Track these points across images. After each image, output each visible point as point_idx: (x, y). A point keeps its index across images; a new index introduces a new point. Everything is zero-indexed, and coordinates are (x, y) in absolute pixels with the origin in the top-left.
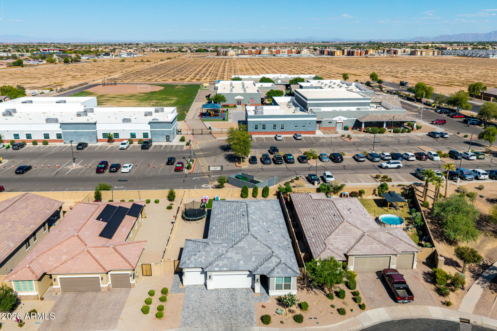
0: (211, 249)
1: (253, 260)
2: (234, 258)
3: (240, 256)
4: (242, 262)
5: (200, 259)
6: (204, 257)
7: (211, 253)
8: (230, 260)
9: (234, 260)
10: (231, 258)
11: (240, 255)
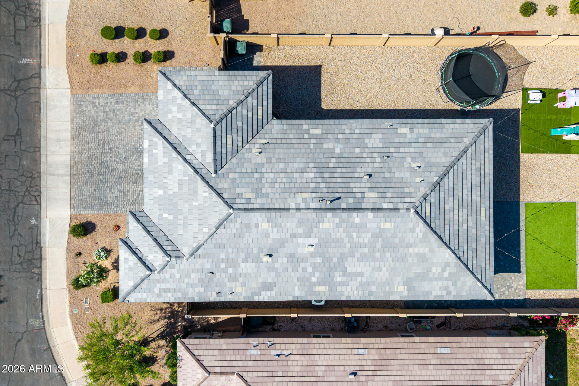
0: (198, 130)
1: (165, 215)
2: (170, 177)
3: (173, 188)
4: (161, 192)
5: (175, 109)
6: (180, 116)
7: (189, 130)
8: (165, 170)
9: (166, 178)
10: (170, 171)
11: (176, 190)
